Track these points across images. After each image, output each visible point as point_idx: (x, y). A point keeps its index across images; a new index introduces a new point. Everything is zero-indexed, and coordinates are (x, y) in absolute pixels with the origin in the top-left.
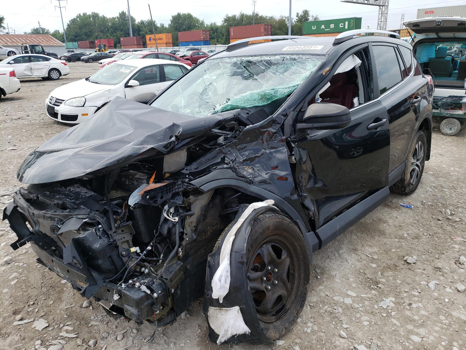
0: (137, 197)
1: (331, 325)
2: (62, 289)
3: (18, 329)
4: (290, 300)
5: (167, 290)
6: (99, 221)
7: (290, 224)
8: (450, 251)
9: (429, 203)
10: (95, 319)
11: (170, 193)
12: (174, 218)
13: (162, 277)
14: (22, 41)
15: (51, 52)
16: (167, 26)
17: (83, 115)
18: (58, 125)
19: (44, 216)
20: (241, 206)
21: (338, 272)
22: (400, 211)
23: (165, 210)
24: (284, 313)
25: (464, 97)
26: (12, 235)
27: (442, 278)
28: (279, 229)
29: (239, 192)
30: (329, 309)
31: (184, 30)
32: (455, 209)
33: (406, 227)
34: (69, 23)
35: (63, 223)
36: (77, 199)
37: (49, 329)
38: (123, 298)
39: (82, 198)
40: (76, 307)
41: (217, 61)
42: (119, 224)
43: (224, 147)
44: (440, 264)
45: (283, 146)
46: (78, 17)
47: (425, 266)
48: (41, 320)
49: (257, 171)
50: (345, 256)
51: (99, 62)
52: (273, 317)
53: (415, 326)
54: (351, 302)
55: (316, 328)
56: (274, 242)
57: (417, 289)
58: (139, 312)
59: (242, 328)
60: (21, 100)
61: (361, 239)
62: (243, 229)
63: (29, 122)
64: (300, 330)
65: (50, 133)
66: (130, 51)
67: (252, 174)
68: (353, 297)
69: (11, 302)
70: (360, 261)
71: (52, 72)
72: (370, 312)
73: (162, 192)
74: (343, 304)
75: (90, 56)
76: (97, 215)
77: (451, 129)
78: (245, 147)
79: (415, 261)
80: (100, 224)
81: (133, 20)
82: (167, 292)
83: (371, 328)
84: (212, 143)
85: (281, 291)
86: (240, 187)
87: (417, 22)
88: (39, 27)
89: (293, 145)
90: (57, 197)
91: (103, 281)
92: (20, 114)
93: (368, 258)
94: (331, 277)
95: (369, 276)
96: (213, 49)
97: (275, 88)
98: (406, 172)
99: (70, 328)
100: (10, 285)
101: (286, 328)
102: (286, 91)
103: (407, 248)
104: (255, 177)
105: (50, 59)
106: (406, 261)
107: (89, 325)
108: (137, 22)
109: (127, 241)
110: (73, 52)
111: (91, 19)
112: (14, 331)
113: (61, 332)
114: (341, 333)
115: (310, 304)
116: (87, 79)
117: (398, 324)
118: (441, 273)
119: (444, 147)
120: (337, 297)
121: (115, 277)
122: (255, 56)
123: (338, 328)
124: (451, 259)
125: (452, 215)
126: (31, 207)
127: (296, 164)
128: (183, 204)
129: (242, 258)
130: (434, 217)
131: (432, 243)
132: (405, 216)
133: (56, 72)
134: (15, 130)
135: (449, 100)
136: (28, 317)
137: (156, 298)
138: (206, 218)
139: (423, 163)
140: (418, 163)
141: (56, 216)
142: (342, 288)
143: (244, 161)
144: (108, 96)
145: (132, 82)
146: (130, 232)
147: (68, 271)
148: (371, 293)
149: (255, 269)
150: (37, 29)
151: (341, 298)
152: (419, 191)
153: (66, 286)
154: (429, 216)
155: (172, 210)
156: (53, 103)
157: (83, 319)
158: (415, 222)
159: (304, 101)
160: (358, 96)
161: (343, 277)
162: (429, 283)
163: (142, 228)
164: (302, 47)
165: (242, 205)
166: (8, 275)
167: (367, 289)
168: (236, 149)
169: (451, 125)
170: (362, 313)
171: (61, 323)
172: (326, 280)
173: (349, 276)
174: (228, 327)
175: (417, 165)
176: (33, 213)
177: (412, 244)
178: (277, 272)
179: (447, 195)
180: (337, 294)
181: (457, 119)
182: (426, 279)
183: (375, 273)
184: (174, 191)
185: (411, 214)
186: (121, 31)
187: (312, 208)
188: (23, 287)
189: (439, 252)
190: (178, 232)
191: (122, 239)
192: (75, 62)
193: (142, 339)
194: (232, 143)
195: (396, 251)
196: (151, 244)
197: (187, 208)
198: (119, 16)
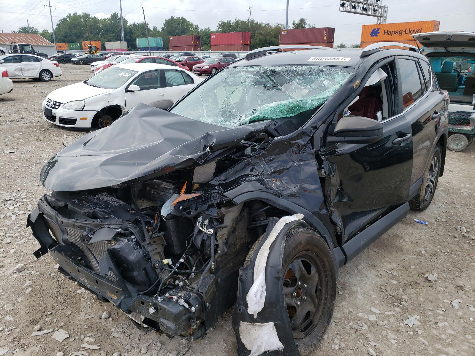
0: (169, 208)
1: (359, 342)
2: (79, 299)
3: (37, 339)
4: (318, 316)
5: (202, 305)
6: (133, 231)
7: (320, 239)
8: (470, 270)
9: (443, 220)
10: (116, 331)
11: (205, 205)
12: (208, 230)
13: (198, 291)
14: (9, 40)
15: (40, 52)
16: (159, 29)
17: (82, 119)
18: (55, 128)
19: (74, 225)
20: (270, 220)
21: (359, 288)
22: (415, 228)
23: (199, 222)
24: (313, 329)
25: (472, 113)
26: (21, 241)
27: (464, 297)
28: (310, 243)
29: (268, 205)
30: (354, 326)
31: (178, 34)
32: (470, 227)
33: (423, 243)
34: (58, 23)
35: (94, 233)
36: (106, 208)
37: (70, 340)
38: (160, 311)
39: (111, 207)
40: (95, 318)
41: (238, 70)
42: (151, 235)
43: (253, 158)
44: (461, 282)
45: (312, 158)
46: (68, 17)
47: (446, 284)
48: (61, 330)
49: (285, 184)
50: (365, 271)
51: (91, 64)
52: (302, 333)
53: (443, 345)
54: (376, 319)
55: (343, 345)
56: (303, 257)
57: (441, 308)
58: (176, 326)
59: (276, 344)
60: (14, 101)
61: (379, 254)
62: (277, 243)
63: (25, 124)
64: (327, 347)
65: (48, 136)
66: (122, 54)
67: (281, 187)
68: (377, 314)
69: (28, 311)
70: (380, 278)
71: (44, 73)
72: (396, 330)
73: (196, 203)
74: (367, 321)
75: (81, 57)
76: (130, 225)
77: (458, 145)
78: (273, 159)
79: (436, 279)
80: (133, 235)
81: (125, 22)
82: (203, 306)
83: (399, 347)
84: (238, 154)
85: (310, 307)
86: (270, 200)
87: (427, 36)
88: (27, 26)
89: (323, 159)
90: (87, 205)
91: (137, 294)
92: (15, 116)
93: (388, 274)
94: (353, 294)
95: (390, 293)
96: (207, 55)
97: (303, 99)
98: (422, 188)
99: (92, 340)
100: (25, 293)
101: (315, 345)
102: (315, 104)
103: (426, 266)
104: (283, 190)
105: (42, 59)
106: (426, 278)
107: (111, 337)
108: (129, 24)
109: (159, 253)
110: (63, 52)
111: (82, 19)
112: (33, 342)
113: (82, 343)
114: (369, 351)
115: (335, 321)
116: (85, 82)
117: (426, 343)
118: (463, 292)
119: (451, 162)
120: (361, 314)
121: (150, 289)
122: (279, 66)
123: (366, 345)
124: (472, 278)
125: (467, 232)
126: (59, 215)
127: (325, 177)
128: (218, 216)
129: (278, 273)
130: (450, 234)
131: (451, 260)
132: (421, 233)
133: (48, 73)
134: (11, 132)
135: (457, 116)
136: (47, 327)
137: (194, 313)
138: (236, 230)
139: (437, 178)
140: (433, 179)
141: (87, 226)
142: (365, 304)
143: (272, 173)
144: (108, 100)
145: (133, 87)
146: (162, 244)
147: (97, 282)
148: (395, 310)
149: (286, 285)
150: (25, 28)
151: (366, 315)
152: (432, 207)
153: (83, 296)
154: (445, 233)
155: (206, 222)
156: (51, 106)
157: (104, 330)
158: (431, 238)
159: (334, 113)
160: (382, 110)
161: (365, 293)
162: (453, 302)
163: (174, 240)
164: (329, 58)
165: (271, 218)
166: (21, 283)
167: (390, 306)
168: (264, 161)
169: (458, 141)
170: (388, 331)
171: (81, 334)
172: (348, 296)
173: (371, 292)
174: (262, 343)
175: (432, 181)
176: (62, 222)
177: (431, 261)
178: (305, 288)
179: (460, 212)
180: (361, 311)
181: (465, 134)
182: (449, 298)
183: (396, 289)
184: (210, 203)
185: (426, 231)
186: (113, 33)
187: (340, 223)
188: (38, 295)
189: (458, 270)
190: (212, 245)
191: (154, 250)
192: (65, 63)
193: (167, 353)
194: (260, 154)
195: (416, 268)
196: (184, 256)
197: (221, 221)
198: (110, 18)
